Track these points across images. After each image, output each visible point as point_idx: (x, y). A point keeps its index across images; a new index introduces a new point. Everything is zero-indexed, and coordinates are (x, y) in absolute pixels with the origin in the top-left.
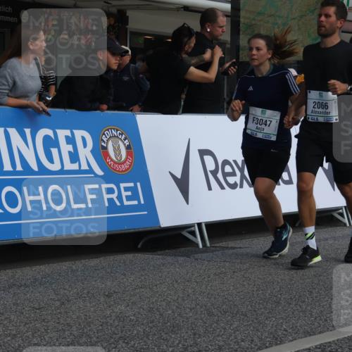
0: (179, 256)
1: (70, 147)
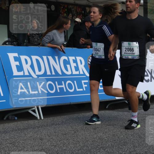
1: (75, 64)
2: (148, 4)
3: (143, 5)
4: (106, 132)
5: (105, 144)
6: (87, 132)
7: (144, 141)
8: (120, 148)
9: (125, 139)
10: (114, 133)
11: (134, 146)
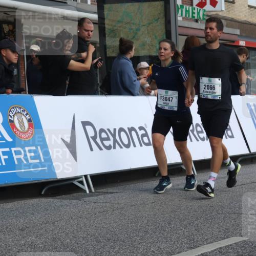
0: (72, 199)
2: (106, 22)
3: (97, 22)
4: (41, 235)
6: (9, 235)
7: (103, 248)
9: (73, 245)
10: (54, 236)
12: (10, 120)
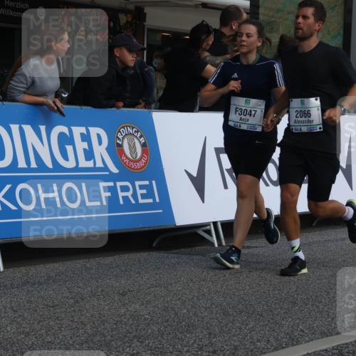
0: (194, 254)
1: (85, 145)
2: (261, 11)
3: (248, 11)
4: (149, 302)
5: (144, 329)
6: (104, 301)
7: (232, 323)
8: (178, 339)
9: (191, 317)
10: (166, 305)
11: (210, 334)
12: (118, 143)
